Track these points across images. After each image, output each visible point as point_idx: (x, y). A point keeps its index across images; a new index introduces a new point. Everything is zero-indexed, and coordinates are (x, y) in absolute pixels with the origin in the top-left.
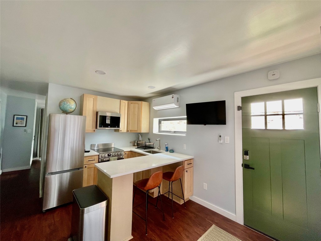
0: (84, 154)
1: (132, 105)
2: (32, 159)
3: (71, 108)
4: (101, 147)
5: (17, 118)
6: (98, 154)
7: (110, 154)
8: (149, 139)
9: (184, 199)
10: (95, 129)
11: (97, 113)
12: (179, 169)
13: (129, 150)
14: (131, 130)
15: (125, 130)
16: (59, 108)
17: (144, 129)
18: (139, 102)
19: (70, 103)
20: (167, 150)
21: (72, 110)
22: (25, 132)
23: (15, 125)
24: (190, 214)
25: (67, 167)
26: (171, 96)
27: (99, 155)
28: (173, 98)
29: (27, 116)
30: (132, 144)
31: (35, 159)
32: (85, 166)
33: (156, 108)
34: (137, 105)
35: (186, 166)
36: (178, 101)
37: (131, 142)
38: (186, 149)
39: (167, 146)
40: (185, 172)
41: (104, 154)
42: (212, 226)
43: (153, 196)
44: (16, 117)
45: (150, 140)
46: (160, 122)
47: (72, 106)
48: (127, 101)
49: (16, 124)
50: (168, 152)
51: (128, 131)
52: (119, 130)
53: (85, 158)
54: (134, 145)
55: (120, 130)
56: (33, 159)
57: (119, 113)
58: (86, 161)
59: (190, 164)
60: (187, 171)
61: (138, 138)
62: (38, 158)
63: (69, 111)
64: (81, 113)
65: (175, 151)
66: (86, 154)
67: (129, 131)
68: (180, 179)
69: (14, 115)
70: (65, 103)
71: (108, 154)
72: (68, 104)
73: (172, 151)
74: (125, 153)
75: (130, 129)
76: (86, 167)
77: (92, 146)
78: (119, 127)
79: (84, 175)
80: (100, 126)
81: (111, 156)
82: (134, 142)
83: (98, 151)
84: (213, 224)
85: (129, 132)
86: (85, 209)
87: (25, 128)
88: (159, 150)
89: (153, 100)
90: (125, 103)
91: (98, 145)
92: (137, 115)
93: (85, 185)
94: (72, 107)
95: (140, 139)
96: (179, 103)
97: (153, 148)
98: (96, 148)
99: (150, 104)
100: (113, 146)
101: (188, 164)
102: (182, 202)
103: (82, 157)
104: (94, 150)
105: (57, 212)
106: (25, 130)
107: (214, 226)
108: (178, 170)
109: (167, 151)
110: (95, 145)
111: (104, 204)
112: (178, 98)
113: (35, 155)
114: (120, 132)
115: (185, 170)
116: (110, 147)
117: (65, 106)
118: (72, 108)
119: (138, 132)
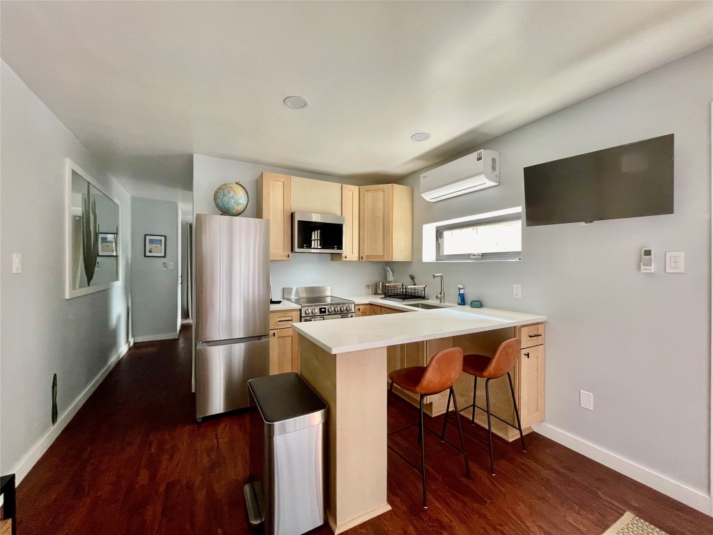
0: (269, 308)
1: (369, 197)
2: (179, 322)
3: (238, 204)
4: (303, 295)
5: (151, 241)
6: (299, 307)
7: (325, 308)
8: (412, 278)
9: (520, 429)
10: (290, 253)
11: (292, 215)
12: (508, 346)
13: (367, 302)
14: (367, 256)
15: (355, 257)
16: (214, 203)
17: (400, 252)
18: (385, 185)
19: (234, 191)
20: (463, 301)
21: (240, 208)
22: (165, 267)
23: (148, 254)
24: (545, 473)
25: (239, 333)
26: (474, 155)
27: (300, 310)
28: (479, 159)
29: (165, 237)
30: (370, 292)
31: (186, 321)
32: (271, 332)
33: (429, 197)
34: (381, 194)
35: (525, 342)
36: (494, 168)
37: (368, 286)
38: (520, 297)
39: (462, 292)
40: (524, 358)
41: (312, 308)
42: (622, 515)
43: (431, 412)
44: (148, 238)
45: (415, 280)
46: (439, 233)
47: (240, 199)
48: (357, 187)
49: (150, 251)
50: (467, 307)
51: (360, 258)
52: (340, 255)
53: (271, 315)
54: (376, 293)
55: (344, 255)
56: (182, 321)
57: (340, 215)
58: (273, 320)
59: (536, 336)
60: (528, 355)
61: (385, 277)
62: (190, 321)
63: (234, 212)
64: (258, 214)
65: (484, 303)
66: (273, 307)
67: (364, 257)
68: (508, 374)
69: (145, 235)
70: (226, 191)
71: (321, 309)
72: (232, 194)
73: (478, 304)
74: (357, 308)
75: (366, 252)
76: (274, 334)
77: (286, 292)
78: (340, 247)
79: (271, 353)
80: (301, 246)
81: (327, 313)
82: (376, 286)
83: (297, 302)
84: (625, 511)
85: (364, 259)
86: (277, 424)
87: (164, 260)
88: (441, 302)
89: (422, 175)
90: (352, 191)
91: (297, 289)
92: (382, 218)
93: (274, 371)
94: (241, 202)
95: (390, 277)
96: (497, 172)
97: (424, 298)
98: (293, 297)
99: (413, 189)
100: (328, 293)
101: (530, 336)
102: (513, 436)
103: (266, 314)
104: (289, 300)
105: (222, 425)
106: (164, 263)
107: (628, 516)
108: (504, 348)
109: (464, 304)
110: (292, 289)
111: (317, 417)
112: (494, 160)
113: (186, 315)
114: (344, 259)
115: (523, 352)
116: (322, 295)
117: (226, 199)
118: (240, 204)
119: (386, 259)
